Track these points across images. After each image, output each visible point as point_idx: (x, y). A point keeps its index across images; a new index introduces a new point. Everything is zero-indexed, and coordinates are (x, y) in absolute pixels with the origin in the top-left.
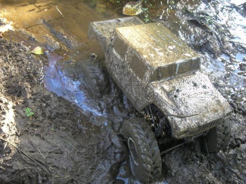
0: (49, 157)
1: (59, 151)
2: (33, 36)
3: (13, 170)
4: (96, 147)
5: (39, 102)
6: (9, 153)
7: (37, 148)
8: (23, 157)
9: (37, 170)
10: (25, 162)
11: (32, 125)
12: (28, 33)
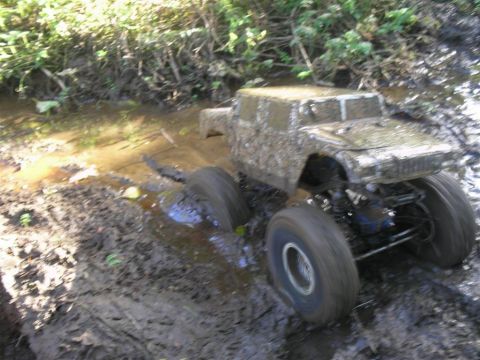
0: (149, 329)
1: (166, 320)
2: (127, 177)
3: (82, 348)
4: (236, 314)
5: (133, 251)
6: (76, 319)
7: (126, 313)
8: (101, 325)
9: (127, 350)
10: (103, 335)
11: (119, 283)
12: (120, 175)
